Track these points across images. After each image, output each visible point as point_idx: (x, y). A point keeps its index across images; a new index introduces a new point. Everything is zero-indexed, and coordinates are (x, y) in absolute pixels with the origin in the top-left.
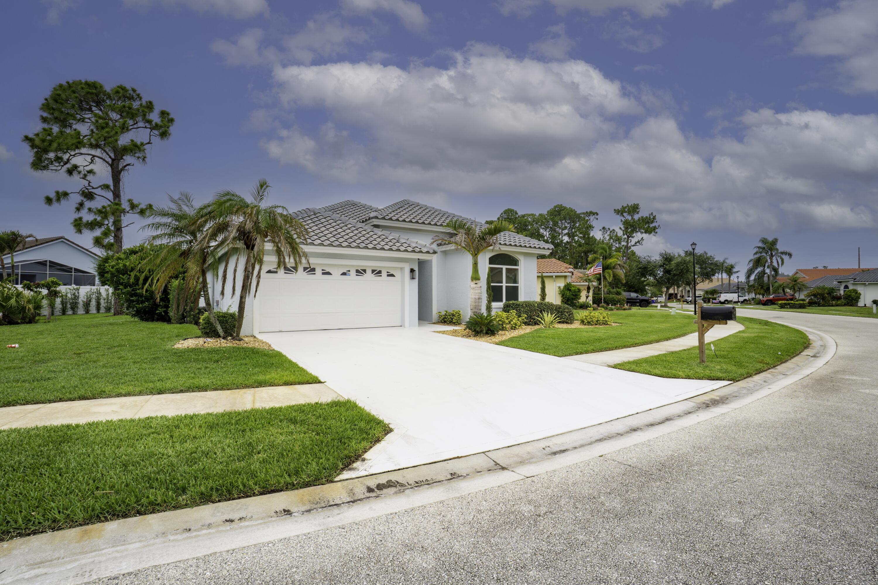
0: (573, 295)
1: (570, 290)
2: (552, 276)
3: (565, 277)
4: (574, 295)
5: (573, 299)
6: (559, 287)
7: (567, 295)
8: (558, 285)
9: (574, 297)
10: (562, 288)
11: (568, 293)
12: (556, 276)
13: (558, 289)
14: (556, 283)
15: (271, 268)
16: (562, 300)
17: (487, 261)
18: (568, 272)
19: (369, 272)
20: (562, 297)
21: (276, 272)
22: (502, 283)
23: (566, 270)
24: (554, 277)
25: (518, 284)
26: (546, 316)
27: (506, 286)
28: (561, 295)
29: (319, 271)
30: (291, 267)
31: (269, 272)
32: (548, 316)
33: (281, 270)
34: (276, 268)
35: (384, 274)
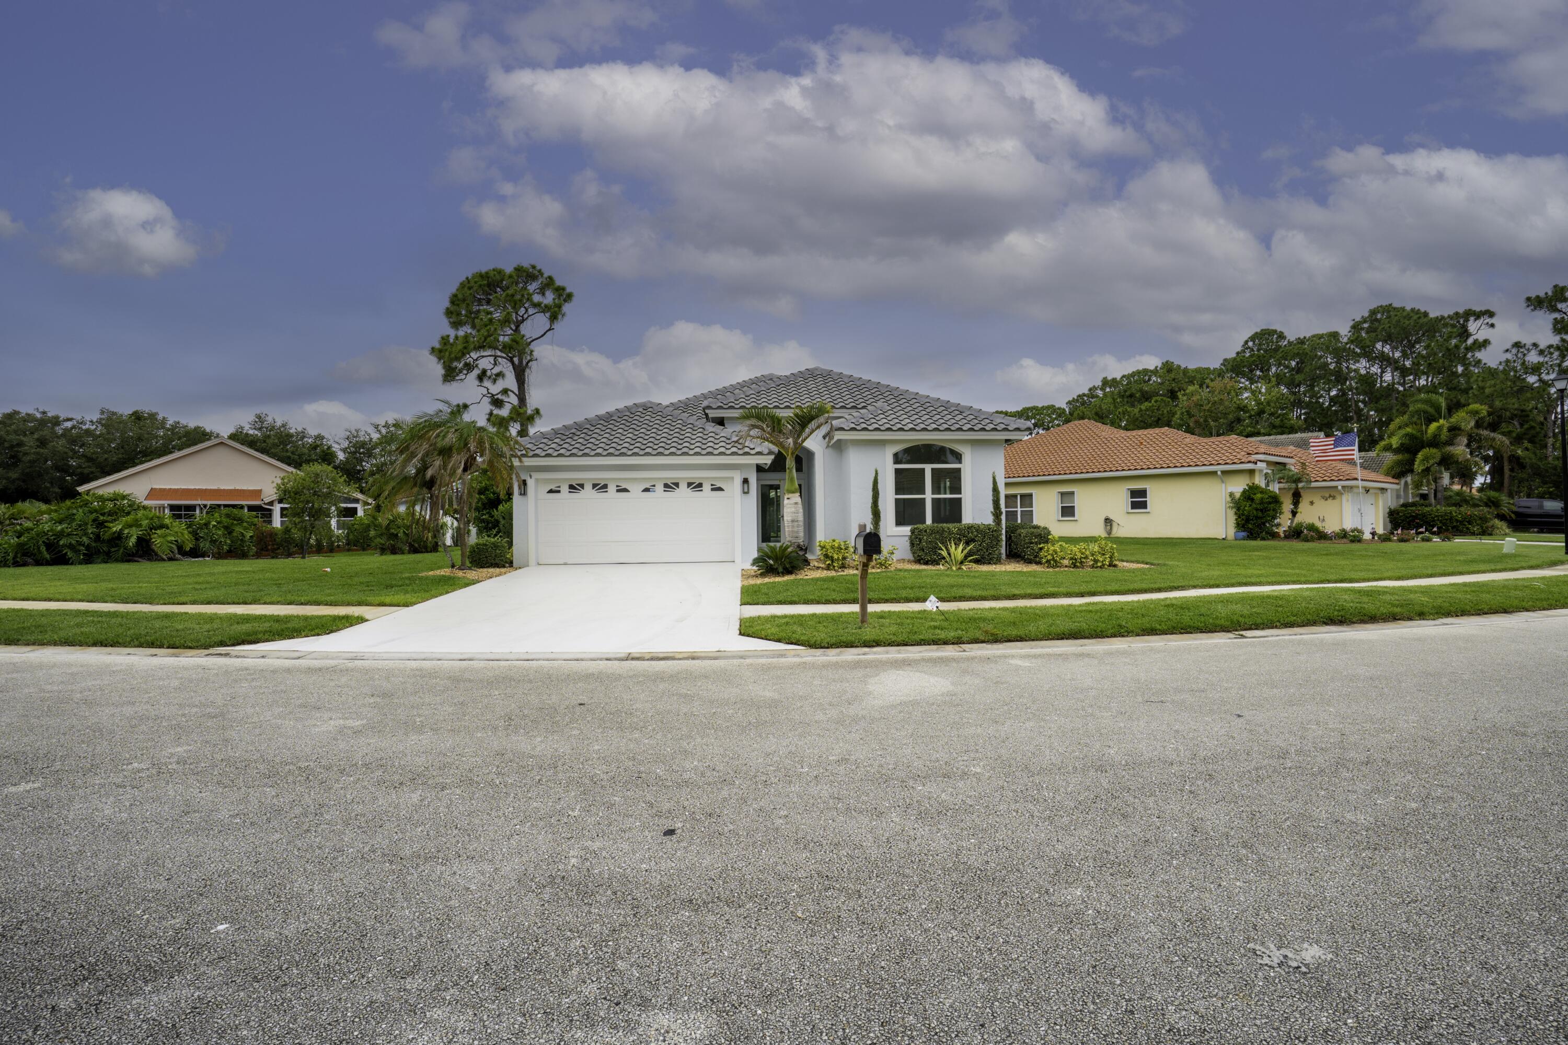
1: (1252, 500)
2: (1215, 473)
3: (1251, 472)
5: (1257, 518)
6: (1231, 495)
7: (1245, 509)
8: (1230, 489)
9: (1260, 514)
10: (1238, 495)
11: (1248, 507)
12: (1223, 472)
13: (1228, 499)
14: (1224, 485)
15: (553, 487)
16: (1236, 519)
17: (890, 459)
18: (1249, 462)
19: (683, 486)
20: (1236, 514)
21: (559, 492)
22: (924, 493)
23: (1250, 459)
24: (1219, 473)
25: (961, 494)
26: (952, 549)
27: (933, 499)
28: (1234, 510)
29: (612, 488)
30: (577, 484)
31: (551, 491)
32: (956, 549)
33: (565, 489)
34: (559, 487)
35: (707, 487)
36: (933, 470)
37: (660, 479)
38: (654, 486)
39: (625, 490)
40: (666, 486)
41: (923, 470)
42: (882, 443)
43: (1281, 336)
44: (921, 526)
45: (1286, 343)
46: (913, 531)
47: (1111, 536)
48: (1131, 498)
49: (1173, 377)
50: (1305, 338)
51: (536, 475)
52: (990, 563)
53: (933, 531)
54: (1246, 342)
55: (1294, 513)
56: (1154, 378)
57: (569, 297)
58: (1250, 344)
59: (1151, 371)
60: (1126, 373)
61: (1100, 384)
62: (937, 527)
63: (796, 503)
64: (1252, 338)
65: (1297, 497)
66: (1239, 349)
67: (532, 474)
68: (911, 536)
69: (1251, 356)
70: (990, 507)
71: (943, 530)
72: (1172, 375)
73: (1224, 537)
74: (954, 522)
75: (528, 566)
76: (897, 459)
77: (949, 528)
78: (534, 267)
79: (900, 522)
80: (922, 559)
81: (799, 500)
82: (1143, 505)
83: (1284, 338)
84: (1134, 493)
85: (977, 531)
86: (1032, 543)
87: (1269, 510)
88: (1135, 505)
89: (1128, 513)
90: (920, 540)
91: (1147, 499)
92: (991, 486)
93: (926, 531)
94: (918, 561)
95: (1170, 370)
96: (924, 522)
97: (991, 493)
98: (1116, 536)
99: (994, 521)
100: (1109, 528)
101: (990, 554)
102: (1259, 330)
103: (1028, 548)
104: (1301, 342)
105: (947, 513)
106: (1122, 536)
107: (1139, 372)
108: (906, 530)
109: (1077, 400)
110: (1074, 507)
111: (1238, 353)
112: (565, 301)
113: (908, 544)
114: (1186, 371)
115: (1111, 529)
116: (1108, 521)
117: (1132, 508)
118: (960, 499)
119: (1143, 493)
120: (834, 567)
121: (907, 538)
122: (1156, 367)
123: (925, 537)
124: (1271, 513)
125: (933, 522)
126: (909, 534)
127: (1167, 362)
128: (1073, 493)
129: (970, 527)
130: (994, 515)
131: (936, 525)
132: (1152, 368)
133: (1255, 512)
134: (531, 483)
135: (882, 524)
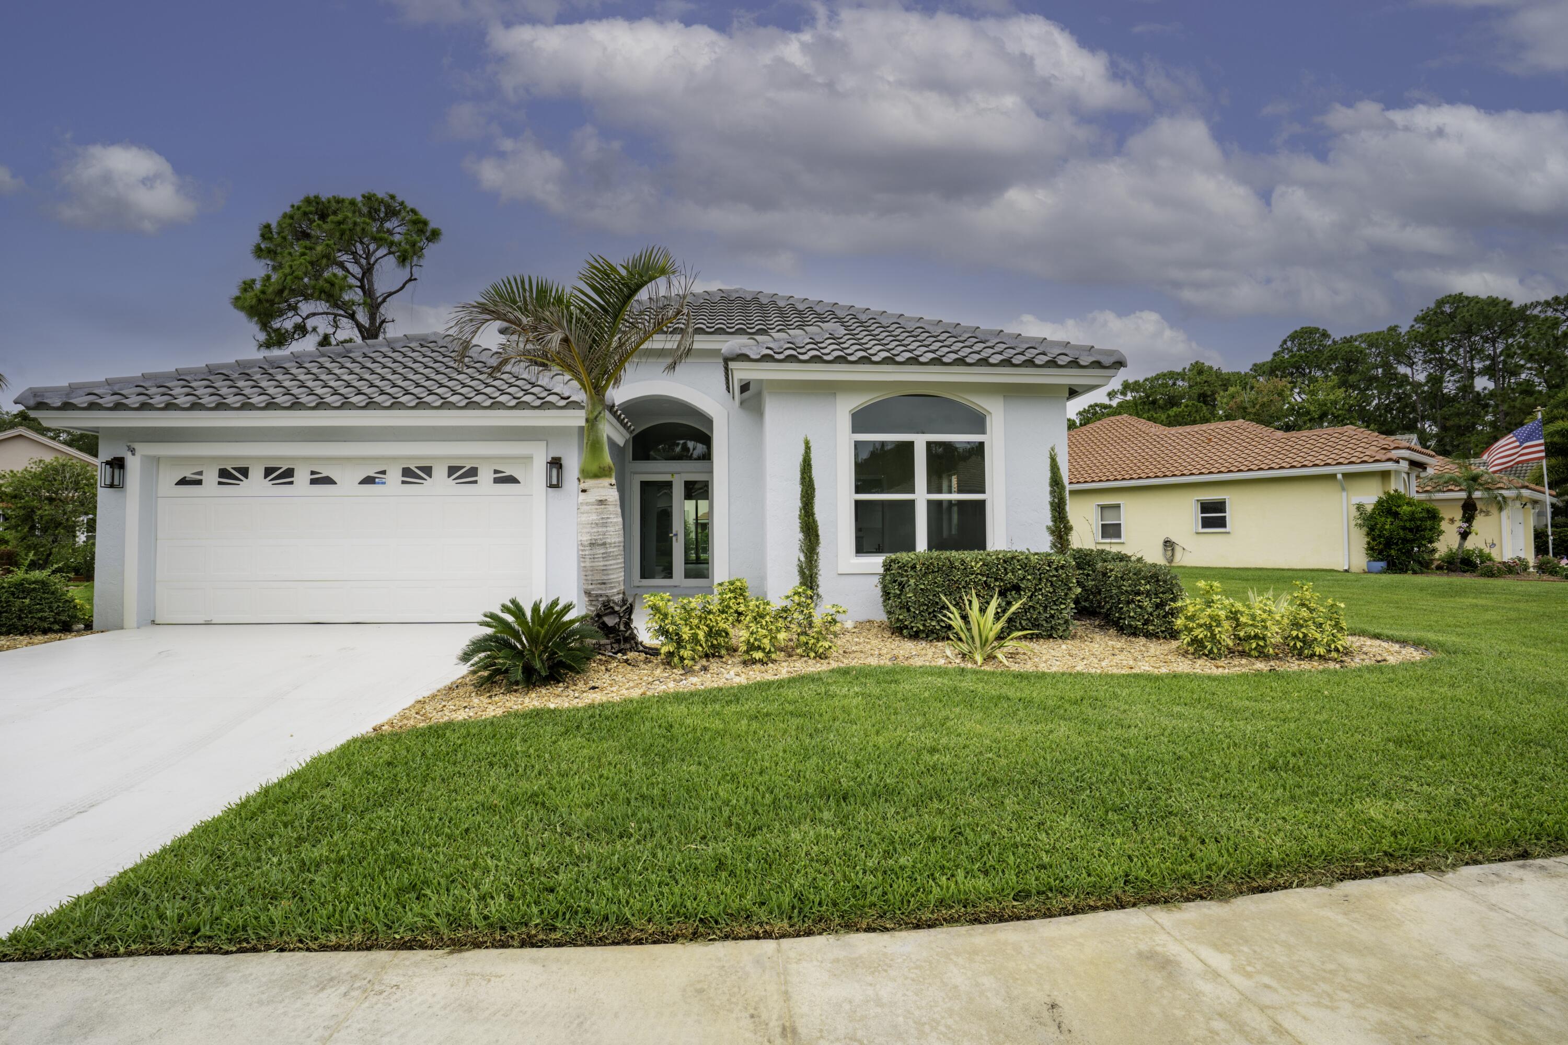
0: (1404, 528)
1: (1396, 515)
2: (1333, 477)
3: (1385, 475)
4: (1411, 530)
5: (1405, 541)
6: (1359, 507)
7: (1383, 528)
8: (1356, 499)
9: (1410, 536)
10: (1369, 508)
11: (1388, 524)
12: (1346, 476)
13: (1354, 513)
14: (1344, 494)
15: (188, 474)
16: (1368, 543)
17: (844, 422)
18: (1389, 460)
19: (440, 472)
20: (1368, 534)
21: (199, 482)
22: (912, 491)
23: (1389, 455)
24: (1339, 476)
25: (983, 492)
26: (974, 613)
27: (929, 502)
28: (1365, 529)
29: (302, 477)
30: (234, 469)
31: (183, 482)
32: (983, 610)
33: (211, 477)
34: (200, 473)
35: (485, 476)
36: (929, 444)
37: (394, 459)
38: (384, 472)
39: (328, 481)
40: (407, 472)
41: (910, 445)
42: (830, 389)
43: (1325, 335)
44: (904, 556)
45: (1330, 342)
46: (887, 567)
47: (1173, 564)
48: (1202, 513)
49: (1205, 379)
50: (1351, 337)
51: (143, 449)
52: (1050, 636)
53: (929, 568)
54: (1285, 342)
55: (1464, 535)
56: (1180, 383)
57: (435, 235)
58: (1289, 344)
59: (1178, 374)
60: (1149, 376)
61: (1120, 388)
62: (939, 559)
63: (601, 502)
64: (1292, 337)
65: (1469, 510)
66: (1277, 349)
67: (137, 446)
68: (884, 576)
69: (1291, 357)
70: (1046, 517)
71: (952, 566)
72: (1204, 378)
73: (1346, 568)
74: (972, 549)
75: (122, 628)
76: (860, 421)
77: (963, 562)
78: (393, 197)
79: (861, 548)
80: (906, 627)
81: (613, 495)
82: (1221, 523)
83: (1328, 336)
84: (1206, 507)
85: (1024, 567)
86: (1138, 593)
87: (1424, 530)
88: (1206, 523)
89: (1197, 533)
90: (902, 586)
91: (1227, 515)
92: (1048, 474)
93: (914, 567)
94: (899, 630)
95: (1200, 372)
96: (911, 547)
97: (1048, 489)
98: (1179, 564)
99: (1054, 545)
100: (1169, 553)
101: (1052, 616)
102: (1298, 329)
103: (1128, 603)
104: (1348, 341)
105: (954, 532)
106: (1189, 564)
107: (1164, 376)
108: (876, 562)
109: (1089, 411)
110: (1120, 524)
111: (1275, 354)
112: (429, 240)
113: (878, 592)
114: (1218, 374)
115: (1173, 555)
116: (1169, 544)
117: (1204, 526)
118: (982, 503)
119: (1219, 506)
120: (682, 659)
121: (876, 580)
122: (1184, 369)
123: (912, 581)
124: (1427, 534)
125: (930, 548)
126: (881, 571)
127: (1197, 363)
128: (1118, 507)
129: (1009, 560)
130: (1052, 533)
131: (935, 553)
132: (1179, 370)
133: (1402, 533)
134: (133, 464)
135: (822, 550)
